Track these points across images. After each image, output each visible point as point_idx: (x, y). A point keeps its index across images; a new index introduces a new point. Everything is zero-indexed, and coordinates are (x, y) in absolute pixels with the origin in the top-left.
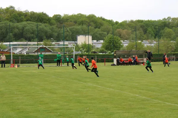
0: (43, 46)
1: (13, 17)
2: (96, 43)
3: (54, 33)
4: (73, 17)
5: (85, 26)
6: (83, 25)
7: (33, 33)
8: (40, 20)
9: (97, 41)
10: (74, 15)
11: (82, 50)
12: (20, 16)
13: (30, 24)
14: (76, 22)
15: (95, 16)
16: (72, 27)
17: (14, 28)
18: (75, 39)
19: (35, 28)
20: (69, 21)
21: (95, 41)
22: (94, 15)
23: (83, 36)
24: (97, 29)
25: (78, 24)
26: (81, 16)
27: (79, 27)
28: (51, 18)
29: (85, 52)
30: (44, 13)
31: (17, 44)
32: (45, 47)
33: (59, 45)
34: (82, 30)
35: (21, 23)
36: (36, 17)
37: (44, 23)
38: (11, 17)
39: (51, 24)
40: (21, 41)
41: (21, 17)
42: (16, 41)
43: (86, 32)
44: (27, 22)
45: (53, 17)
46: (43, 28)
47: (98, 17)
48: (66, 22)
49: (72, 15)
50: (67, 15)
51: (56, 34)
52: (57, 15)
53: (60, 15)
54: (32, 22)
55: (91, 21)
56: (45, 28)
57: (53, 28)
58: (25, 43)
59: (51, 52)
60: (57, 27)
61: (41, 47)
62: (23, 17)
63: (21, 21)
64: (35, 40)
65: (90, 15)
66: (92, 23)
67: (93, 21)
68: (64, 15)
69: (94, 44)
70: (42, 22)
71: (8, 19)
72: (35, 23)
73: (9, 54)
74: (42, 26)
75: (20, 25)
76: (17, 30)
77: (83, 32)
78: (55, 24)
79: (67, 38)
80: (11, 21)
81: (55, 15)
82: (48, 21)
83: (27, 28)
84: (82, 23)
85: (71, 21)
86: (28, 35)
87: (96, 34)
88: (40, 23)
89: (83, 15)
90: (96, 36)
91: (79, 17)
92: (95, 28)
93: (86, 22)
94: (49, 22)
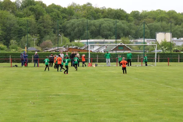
0: (121, 44)
1: (90, 15)
2: (176, 41)
3: (131, 30)
4: (152, 13)
5: (164, 23)
6: (163, 21)
7: (110, 30)
8: (117, 17)
9: (178, 39)
10: (153, 11)
11: (163, 48)
12: (97, 13)
13: (107, 21)
14: (154, 19)
15: (176, 12)
16: (151, 24)
17: (91, 25)
18: (154, 37)
19: (112, 25)
20: (147, 17)
21: (175, 39)
22: (174, 11)
23: (162, 33)
24: (177, 25)
25: (157, 21)
26: (160, 12)
27: (158, 24)
28: (129, 14)
29: (167, 51)
30: (122, 9)
31: (93, 42)
32: (124, 44)
33: (137, 43)
34: (162, 26)
35: (98, 20)
36: (113, 14)
37: (122, 20)
38: (88, 14)
39: (129, 21)
40: (98, 39)
41: (99, 14)
42: (93, 39)
43: (165, 29)
44: (104, 19)
45: (131, 13)
46: (120, 25)
47: (179, 13)
48: (144, 18)
49: (151, 11)
50: (146, 11)
51: (134, 32)
52: (135, 12)
53: (138, 12)
54: (109, 19)
55: (170, 18)
56: (123, 25)
57: (130, 25)
58: (102, 40)
59: (130, 50)
60: (135, 24)
61: (119, 44)
62: (100, 14)
63: (98, 18)
64: (112, 37)
65: (170, 11)
66: (172, 20)
67: (173, 17)
68: (142, 12)
69: (174, 42)
70: (120, 19)
71: (85, 17)
72: (112, 20)
73: (86, 52)
74: (120, 23)
75: (97, 22)
76: (94, 27)
77: (162, 29)
78: (132, 21)
79: (146, 35)
80: (88, 18)
81: (133, 11)
82: (125, 17)
83: (104, 25)
84: (161, 19)
85: (150, 18)
86: (105, 33)
87: (177, 31)
88: (118, 20)
89: (162, 11)
90: (177, 34)
91: (158, 13)
92: (176, 24)
93: (166, 18)
94: (127, 18)
